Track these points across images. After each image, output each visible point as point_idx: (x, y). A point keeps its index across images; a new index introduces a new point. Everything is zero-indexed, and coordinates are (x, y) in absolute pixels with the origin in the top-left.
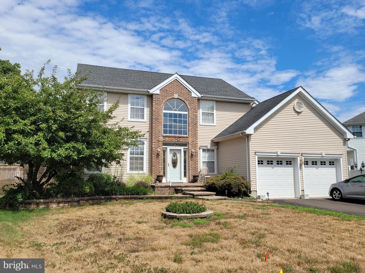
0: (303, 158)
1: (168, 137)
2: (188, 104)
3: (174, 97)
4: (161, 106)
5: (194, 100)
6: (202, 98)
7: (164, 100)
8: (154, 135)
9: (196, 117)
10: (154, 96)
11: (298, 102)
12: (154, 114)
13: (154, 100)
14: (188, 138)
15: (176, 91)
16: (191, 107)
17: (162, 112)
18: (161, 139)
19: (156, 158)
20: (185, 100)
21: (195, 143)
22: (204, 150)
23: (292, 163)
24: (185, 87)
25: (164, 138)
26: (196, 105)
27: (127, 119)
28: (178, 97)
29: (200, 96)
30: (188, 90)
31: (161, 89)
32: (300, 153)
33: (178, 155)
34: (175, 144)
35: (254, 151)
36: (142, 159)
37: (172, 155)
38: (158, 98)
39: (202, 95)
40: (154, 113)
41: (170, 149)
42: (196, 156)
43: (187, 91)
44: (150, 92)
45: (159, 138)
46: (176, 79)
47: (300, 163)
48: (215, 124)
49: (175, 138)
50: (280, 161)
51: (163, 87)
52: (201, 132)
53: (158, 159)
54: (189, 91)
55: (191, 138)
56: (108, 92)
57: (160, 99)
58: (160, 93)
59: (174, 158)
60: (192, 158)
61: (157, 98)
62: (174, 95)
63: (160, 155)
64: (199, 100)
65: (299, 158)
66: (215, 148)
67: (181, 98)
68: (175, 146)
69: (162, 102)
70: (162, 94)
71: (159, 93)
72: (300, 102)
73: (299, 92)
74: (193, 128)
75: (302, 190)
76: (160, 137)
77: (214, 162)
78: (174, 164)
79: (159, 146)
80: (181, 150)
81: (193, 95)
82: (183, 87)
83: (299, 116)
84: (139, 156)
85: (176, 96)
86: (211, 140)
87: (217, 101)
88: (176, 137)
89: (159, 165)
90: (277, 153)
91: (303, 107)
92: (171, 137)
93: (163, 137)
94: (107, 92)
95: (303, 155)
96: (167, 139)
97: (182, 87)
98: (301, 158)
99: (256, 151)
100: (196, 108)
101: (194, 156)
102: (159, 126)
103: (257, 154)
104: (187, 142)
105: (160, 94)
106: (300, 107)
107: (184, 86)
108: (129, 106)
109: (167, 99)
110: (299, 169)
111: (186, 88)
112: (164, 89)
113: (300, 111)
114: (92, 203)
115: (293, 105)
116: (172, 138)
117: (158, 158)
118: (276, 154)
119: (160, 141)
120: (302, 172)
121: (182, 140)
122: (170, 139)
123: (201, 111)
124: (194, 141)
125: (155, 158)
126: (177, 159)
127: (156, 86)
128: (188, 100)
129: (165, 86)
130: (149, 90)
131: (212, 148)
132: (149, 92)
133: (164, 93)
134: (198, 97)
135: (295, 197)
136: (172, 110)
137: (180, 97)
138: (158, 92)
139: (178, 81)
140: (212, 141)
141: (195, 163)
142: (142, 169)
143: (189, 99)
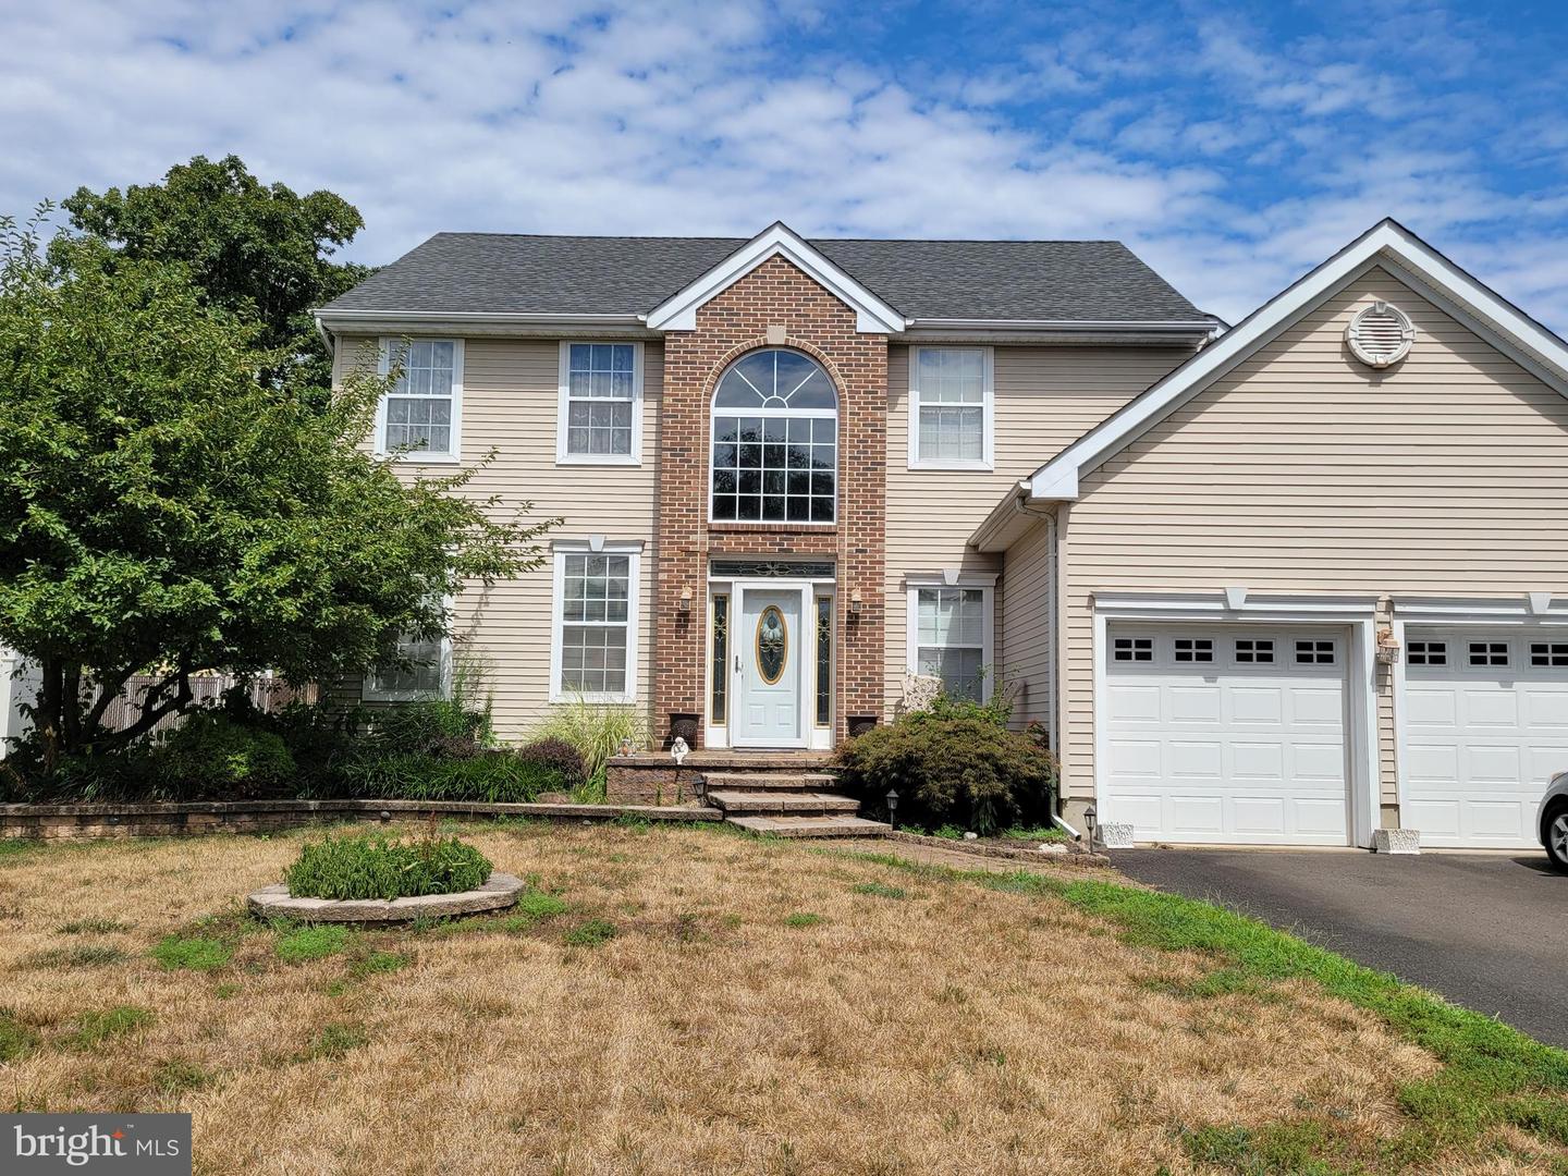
0: (1398, 627)
1: (736, 532)
2: (836, 368)
3: (765, 340)
4: (702, 385)
5: (871, 346)
6: (915, 336)
7: (719, 358)
8: (666, 526)
9: (880, 431)
10: (671, 341)
11: (1374, 309)
12: (669, 428)
13: (671, 363)
14: (834, 534)
15: (776, 310)
16: (853, 381)
17: (708, 417)
18: (701, 540)
19: (676, 631)
20: (823, 352)
21: (870, 557)
22: (926, 596)
23: (1337, 653)
24: (823, 288)
25: (715, 538)
26: (881, 372)
27: (551, 458)
28: (787, 340)
29: (898, 324)
30: (839, 300)
31: (703, 306)
32: (1374, 601)
33: (789, 619)
34: (773, 563)
35: (1087, 592)
36: (619, 636)
37: (758, 616)
38: (689, 349)
39: (910, 322)
40: (670, 420)
41: (745, 591)
42: (874, 623)
43: (836, 305)
44: (649, 326)
45: (692, 538)
46: (778, 255)
47: (1377, 657)
48: (988, 462)
49: (768, 536)
50: (1258, 643)
51: (715, 298)
52: (903, 506)
53: (686, 637)
54: (843, 304)
55: (849, 535)
56: (470, 340)
57: (697, 352)
58: (697, 324)
59: (770, 633)
60: (856, 634)
61: (682, 350)
62: (765, 332)
63: (695, 621)
64: (896, 347)
65: (1368, 624)
66: (986, 582)
67: (804, 341)
68: (773, 575)
69: (710, 369)
70: (709, 330)
71: (693, 327)
72: (1388, 309)
73: (1379, 254)
74: (861, 485)
75: (1383, 806)
76: (696, 533)
77: (981, 650)
78: (771, 659)
79: (690, 577)
80: (798, 593)
81: (864, 324)
82: (813, 289)
83: (1383, 388)
84: (607, 623)
85: (777, 335)
86: (968, 545)
87: (1001, 348)
88: (773, 530)
89: (688, 666)
90: (1223, 598)
91: (1405, 336)
92: (747, 532)
93: (710, 531)
94: (464, 341)
95: (1398, 608)
96: (730, 542)
97: (810, 289)
98: (1381, 628)
99: (1094, 589)
100: (879, 387)
101: (863, 623)
102: (690, 483)
103: (1099, 604)
104: (828, 555)
105: (699, 332)
106: (1385, 340)
107: (817, 283)
108: (564, 395)
109: (730, 351)
110: (1369, 688)
111: (830, 294)
112: (716, 304)
113: (1381, 360)
114: (253, 826)
115: (1342, 327)
116: (755, 536)
117: (686, 632)
118: (1219, 606)
119: (694, 553)
120: (1387, 702)
121: (801, 548)
122: (742, 544)
123: (913, 401)
124: (865, 551)
125: (671, 631)
126: (783, 637)
127: (676, 294)
128: (836, 349)
129: (723, 293)
130: (642, 318)
131: (974, 583)
132: (644, 324)
133: (718, 325)
134: (888, 331)
135: (1352, 842)
136: (758, 404)
137: (797, 337)
138: (688, 322)
139: (787, 261)
140: (973, 548)
141: (867, 657)
142: (618, 683)
143: (845, 343)
